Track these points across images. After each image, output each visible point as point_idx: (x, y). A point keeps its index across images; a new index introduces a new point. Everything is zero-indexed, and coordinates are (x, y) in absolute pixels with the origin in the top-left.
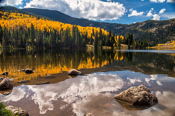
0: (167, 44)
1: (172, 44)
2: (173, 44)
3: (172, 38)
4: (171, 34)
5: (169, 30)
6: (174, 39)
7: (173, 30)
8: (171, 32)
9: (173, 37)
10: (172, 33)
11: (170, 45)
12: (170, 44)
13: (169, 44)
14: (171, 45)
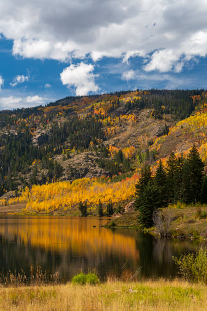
0: (4, 200)
1: (20, 199)
2: (25, 202)
3: (22, 180)
4: (17, 163)
5: (10, 148)
6: (27, 180)
7: (23, 149)
8: (18, 158)
9: (24, 173)
10: (20, 162)
11: (15, 203)
12: (16, 199)
13: (11, 201)
14: (18, 202)
